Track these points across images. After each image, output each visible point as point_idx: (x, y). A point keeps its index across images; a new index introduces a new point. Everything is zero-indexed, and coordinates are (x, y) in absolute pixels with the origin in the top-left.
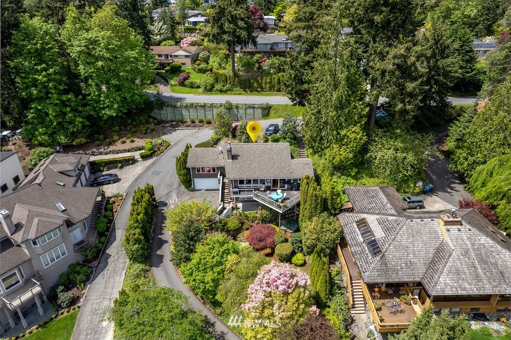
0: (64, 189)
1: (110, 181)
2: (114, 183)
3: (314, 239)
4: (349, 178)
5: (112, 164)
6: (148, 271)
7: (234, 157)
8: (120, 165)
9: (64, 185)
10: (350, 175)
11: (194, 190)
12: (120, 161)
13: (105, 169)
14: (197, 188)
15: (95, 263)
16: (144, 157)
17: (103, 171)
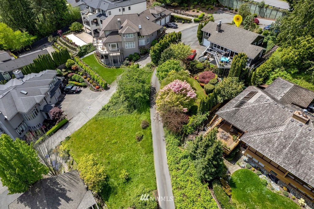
0: (148, 21)
1: (172, 26)
2: (174, 28)
3: (221, 87)
4: (289, 74)
5: (180, 20)
6: (154, 67)
7: (220, 31)
8: (183, 21)
9: (149, 19)
10: (290, 73)
11: (202, 45)
12: (184, 20)
13: (176, 21)
14: (204, 44)
15: (143, 56)
16: (196, 21)
17: (175, 22)
